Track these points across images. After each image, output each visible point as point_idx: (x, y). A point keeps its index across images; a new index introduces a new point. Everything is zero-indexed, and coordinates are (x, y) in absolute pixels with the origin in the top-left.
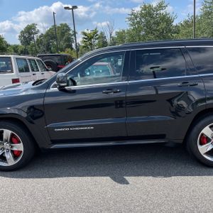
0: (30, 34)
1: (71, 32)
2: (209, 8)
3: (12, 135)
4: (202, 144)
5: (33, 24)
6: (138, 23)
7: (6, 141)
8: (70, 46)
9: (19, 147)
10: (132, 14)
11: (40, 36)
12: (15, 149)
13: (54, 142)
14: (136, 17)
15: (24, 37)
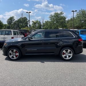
0: (11, 20)
1: (27, 20)
2: (79, 15)
3: (16, 51)
4: (63, 55)
5: (13, 17)
6: (53, 19)
7: (14, 52)
8: (27, 26)
9: (18, 54)
10: (51, 16)
11: (15, 21)
12: (16, 55)
13: (27, 53)
14: (52, 17)
15: (9, 21)
